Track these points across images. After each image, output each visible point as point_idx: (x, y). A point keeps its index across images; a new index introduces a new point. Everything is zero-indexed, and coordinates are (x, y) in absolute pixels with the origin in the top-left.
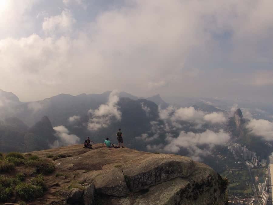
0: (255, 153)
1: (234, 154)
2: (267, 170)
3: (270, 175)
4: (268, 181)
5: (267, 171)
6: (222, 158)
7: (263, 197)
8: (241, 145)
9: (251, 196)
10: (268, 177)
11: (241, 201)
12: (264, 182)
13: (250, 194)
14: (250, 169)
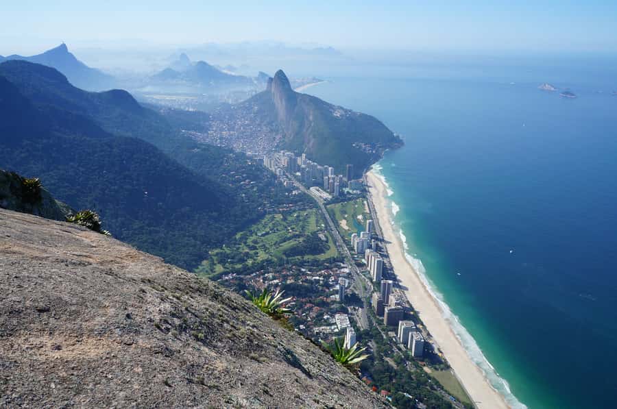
0: (330, 168)
1: (278, 174)
2: (365, 202)
3: (376, 213)
4: (372, 226)
5: (366, 205)
6: (253, 187)
7: (368, 262)
8: (294, 152)
9: (339, 264)
10: (372, 219)
11: (317, 278)
12: (364, 230)
13: (335, 260)
14: (325, 205)
